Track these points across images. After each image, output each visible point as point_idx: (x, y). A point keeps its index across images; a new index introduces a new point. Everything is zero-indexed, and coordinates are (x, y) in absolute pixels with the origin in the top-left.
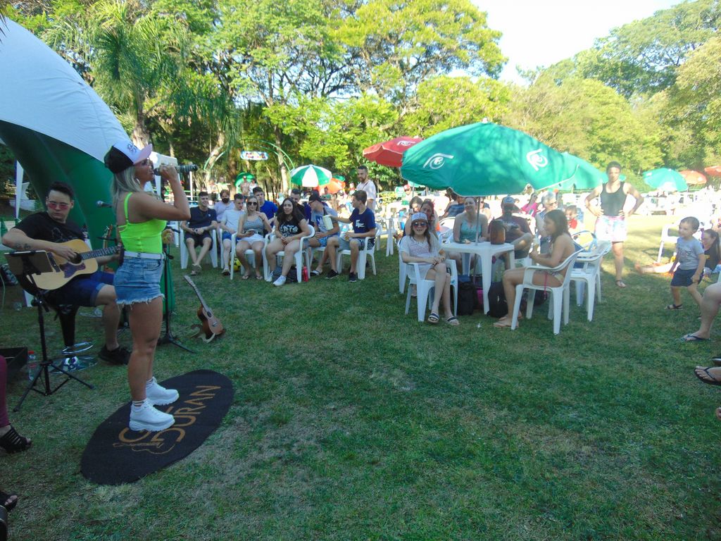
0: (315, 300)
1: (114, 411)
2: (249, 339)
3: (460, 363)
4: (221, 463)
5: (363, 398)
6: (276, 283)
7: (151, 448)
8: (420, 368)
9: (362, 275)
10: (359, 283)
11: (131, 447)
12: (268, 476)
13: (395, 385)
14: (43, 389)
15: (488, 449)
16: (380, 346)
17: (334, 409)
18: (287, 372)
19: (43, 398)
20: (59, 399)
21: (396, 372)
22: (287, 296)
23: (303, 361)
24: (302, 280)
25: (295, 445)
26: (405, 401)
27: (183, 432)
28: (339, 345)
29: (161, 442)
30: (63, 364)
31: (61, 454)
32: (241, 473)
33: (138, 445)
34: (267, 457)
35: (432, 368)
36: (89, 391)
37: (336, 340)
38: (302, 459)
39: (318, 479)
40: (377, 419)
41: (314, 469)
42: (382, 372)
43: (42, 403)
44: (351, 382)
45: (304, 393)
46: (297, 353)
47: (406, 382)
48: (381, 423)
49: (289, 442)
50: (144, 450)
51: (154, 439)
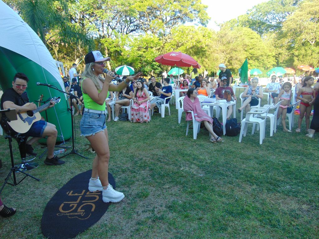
0: (140, 129)
1: (54, 193)
2: (114, 150)
3: (222, 160)
4: (120, 223)
5: (182, 181)
8: (204, 163)
11: (67, 215)
12: (147, 230)
13: (195, 173)
14: (12, 182)
15: (255, 208)
16: (180, 153)
17: (169, 188)
18: (138, 168)
19: (13, 187)
20: (22, 188)
21: (193, 166)
22: (126, 128)
25: (156, 209)
26: (203, 181)
27: (94, 206)
28: (160, 153)
29: (84, 212)
30: (20, 167)
31: (29, 221)
32: (132, 229)
33: (71, 214)
34: (143, 218)
35: (209, 163)
36: (37, 182)
37: (157, 150)
38: (162, 218)
39: (174, 230)
40: (192, 193)
41: (170, 224)
42: (186, 166)
43: (13, 191)
44: (173, 172)
45: (150, 180)
46: (140, 157)
47: (200, 171)
48: (196, 195)
49: (151, 209)
50: (74, 217)
51: (79, 210)
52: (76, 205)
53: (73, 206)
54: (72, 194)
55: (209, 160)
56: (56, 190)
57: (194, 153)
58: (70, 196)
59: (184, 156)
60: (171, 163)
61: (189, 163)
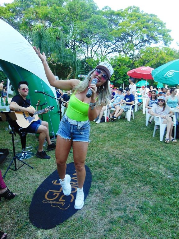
0: (114, 130)
1: (42, 181)
2: (92, 147)
4: (94, 219)
5: (152, 182)
6: (97, 122)
7: (60, 205)
8: (172, 165)
9: (129, 120)
10: (128, 123)
11: (50, 203)
12: (120, 231)
13: (163, 174)
16: (148, 153)
17: (139, 187)
19: (14, 172)
20: (20, 173)
21: (161, 167)
22: (103, 128)
23: (117, 159)
24: (107, 121)
25: (127, 209)
26: (172, 184)
27: (73, 197)
28: (130, 151)
29: (64, 202)
30: (21, 156)
31: (20, 205)
32: (105, 227)
34: (115, 216)
35: (177, 165)
36: (32, 170)
37: (128, 149)
38: (134, 219)
39: (147, 236)
40: (163, 195)
41: (142, 228)
42: (154, 166)
43: (13, 175)
44: (143, 171)
45: (122, 177)
46: (114, 155)
47: (168, 173)
48: (166, 197)
49: (124, 207)
50: (56, 206)
51: (60, 200)
52: (58, 194)
53: (56, 195)
54: (56, 183)
55: (176, 162)
56: (44, 178)
57: (162, 154)
58: (54, 185)
59: (152, 156)
60: (140, 162)
61: (157, 163)
